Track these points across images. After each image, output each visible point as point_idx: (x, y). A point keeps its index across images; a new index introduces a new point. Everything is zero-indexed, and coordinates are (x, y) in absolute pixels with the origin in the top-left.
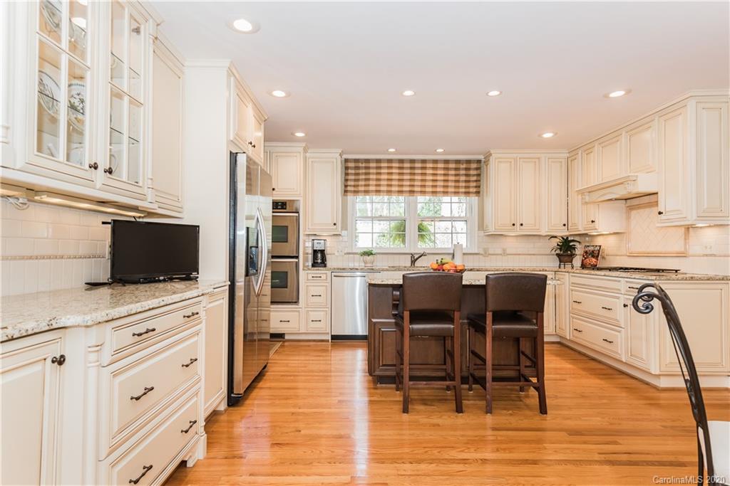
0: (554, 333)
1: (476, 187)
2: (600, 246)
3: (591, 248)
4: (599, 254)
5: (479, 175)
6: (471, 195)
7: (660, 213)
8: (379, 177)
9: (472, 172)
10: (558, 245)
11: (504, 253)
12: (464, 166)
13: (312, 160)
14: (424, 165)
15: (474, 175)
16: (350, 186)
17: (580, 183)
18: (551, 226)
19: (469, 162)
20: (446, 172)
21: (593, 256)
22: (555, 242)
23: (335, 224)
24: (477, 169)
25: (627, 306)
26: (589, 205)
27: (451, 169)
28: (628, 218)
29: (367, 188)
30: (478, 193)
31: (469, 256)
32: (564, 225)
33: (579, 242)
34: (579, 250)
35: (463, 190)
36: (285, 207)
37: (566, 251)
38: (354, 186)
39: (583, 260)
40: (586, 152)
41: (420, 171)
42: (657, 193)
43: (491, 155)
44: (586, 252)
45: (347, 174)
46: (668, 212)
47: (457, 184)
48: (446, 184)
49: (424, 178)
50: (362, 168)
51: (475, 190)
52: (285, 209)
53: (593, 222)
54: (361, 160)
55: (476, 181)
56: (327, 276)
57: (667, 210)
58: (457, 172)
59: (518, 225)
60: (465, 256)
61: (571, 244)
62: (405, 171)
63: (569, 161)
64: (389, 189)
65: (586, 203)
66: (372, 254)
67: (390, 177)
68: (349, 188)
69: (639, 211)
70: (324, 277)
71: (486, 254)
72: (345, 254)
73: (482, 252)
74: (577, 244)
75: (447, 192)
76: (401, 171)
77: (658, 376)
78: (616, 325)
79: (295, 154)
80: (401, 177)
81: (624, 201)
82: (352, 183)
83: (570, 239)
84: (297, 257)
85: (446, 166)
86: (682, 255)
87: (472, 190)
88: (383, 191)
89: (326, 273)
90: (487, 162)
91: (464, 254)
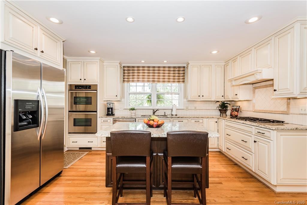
0: (217, 147)
1: (183, 79)
2: (240, 106)
3: (235, 107)
4: (239, 110)
5: (184, 73)
6: (180, 83)
7: (275, 90)
8: (139, 74)
9: (181, 72)
10: (220, 105)
11: (195, 109)
12: (177, 69)
13: (106, 66)
14: (159, 69)
15: (182, 73)
16: (126, 78)
17: (230, 75)
18: (217, 97)
19: (179, 67)
20: (169, 72)
21: (236, 111)
22: (218, 104)
23: (116, 96)
24: (184, 70)
25: (256, 142)
26: (234, 87)
27: (171, 71)
28: (254, 92)
29: (133, 80)
30: (184, 81)
31: (180, 110)
32: (223, 96)
33: (230, 104)
34: (229, 108)
35: (177, 80)
36: (90, 88)
37: (224, 108)
38: (128, 78)
39: (231, 113)
40: (234, 61)
41: (157, 72)
42: (273, 80)
43: (189, 64)
44: (233, 109)
45: (124, 73)
46: (280, 89)
47: (174, 78)
48: (169, 77)
49: (159, 75)
50: (131, 70)
51: (182, 80)
52: (91, 89)
53: (236, 95)
54: (131, 66)
55: (183, 76)
56: (110, 121)
57: (279, 88)
58: (174, 72)
59: (201, 96)
60: (178, 110)
61: (226, 105)
62: (150, 72)
63: (225, 66)
64: (143, 80)
65: (233, 86)
66: (134, 109)
67: (144, 74)
68: (125, 80)
69: (260, 89)
70: (109, 121)
71: (187, 109)
72: (124, 109)
73: (185, 108)
74: (228, 105)
75: (170, 81)
76: (149, 72)
77: (276, 186)
78: (249, 150)
79: (95, 63)
80: (149, 74)
81: (252, 85)
82: (127, 77)
83: (225, 102)
84: (96, 112)
85: (169, 69)
86: (286, 113)
87: (181, 80)
88: (141, 81)
89: (110, 119)
90: (187, 67)
91: (177, 109)
